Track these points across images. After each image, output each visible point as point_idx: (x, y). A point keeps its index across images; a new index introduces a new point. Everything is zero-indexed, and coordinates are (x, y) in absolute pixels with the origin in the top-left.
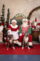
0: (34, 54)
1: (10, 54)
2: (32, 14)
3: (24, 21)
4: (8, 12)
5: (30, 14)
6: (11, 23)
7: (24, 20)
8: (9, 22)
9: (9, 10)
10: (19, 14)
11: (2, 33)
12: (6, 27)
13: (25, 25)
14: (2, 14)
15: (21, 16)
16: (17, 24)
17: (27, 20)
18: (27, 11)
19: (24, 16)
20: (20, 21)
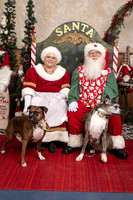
0: (124, 190)
1: (33, 188)
2: (122, 20)
3: (90, 53)
4: (30, 13)
5: (117, 20)
6: (39, 61)
7: (90, 47)
8: (33, 56)
9: (30, 5)
10: (69, 24)
11: (6, 95)
12: (21, 72)
13: (94, 68)
14: (4, 23)
15: (80, 32)
16: (62, 64)
17: (101, 48)
18: (105, 6)
19: (90, 32)
20: (73, 52)
